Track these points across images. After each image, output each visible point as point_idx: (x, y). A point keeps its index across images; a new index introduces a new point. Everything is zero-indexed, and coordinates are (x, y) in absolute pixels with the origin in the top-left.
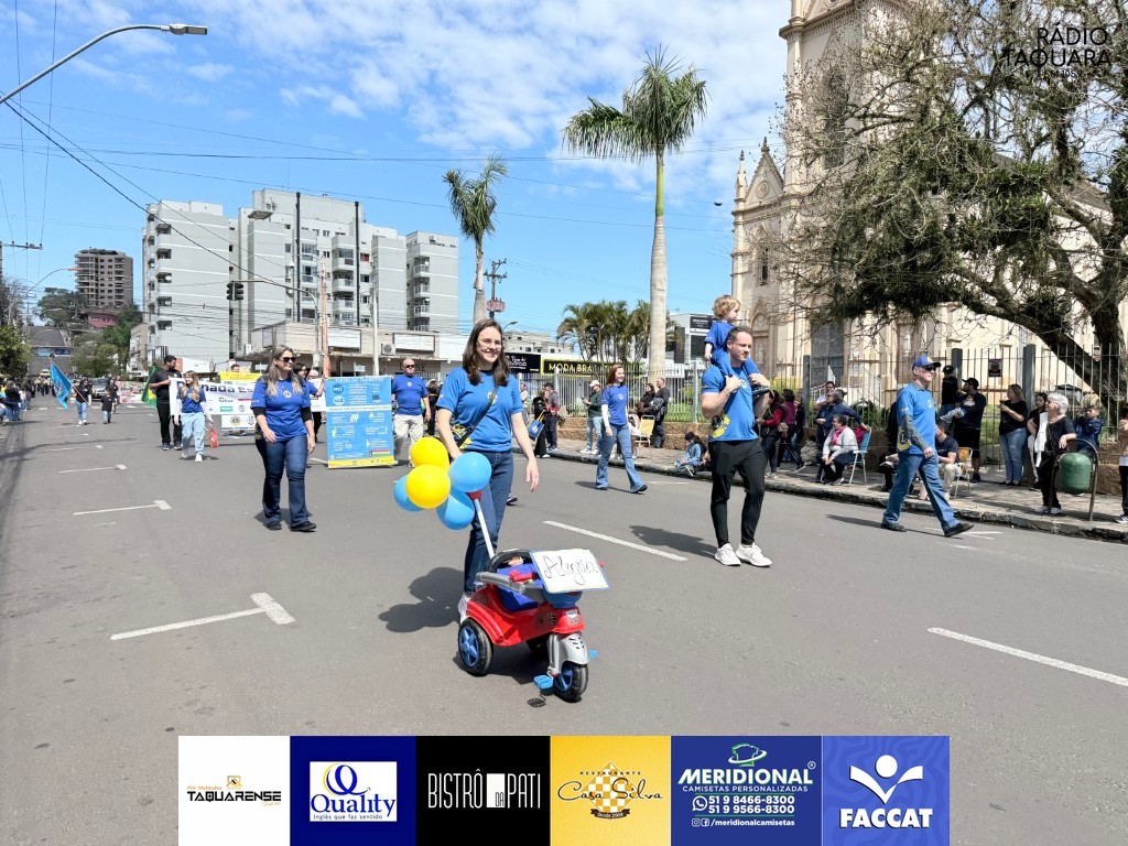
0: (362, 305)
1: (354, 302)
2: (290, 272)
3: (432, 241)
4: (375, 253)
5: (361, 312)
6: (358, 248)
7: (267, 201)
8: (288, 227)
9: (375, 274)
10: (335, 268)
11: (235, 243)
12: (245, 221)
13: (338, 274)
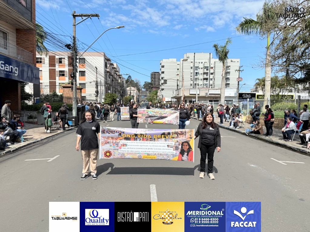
0: (210, 81)
1: (208, 81)
2: (192, 74)
3: (232, 61)
4: (215, 67)
5: (210, 83)
6: (210, 66)
7: (187, 56)
8: (192, 62)
9: (214, 72)
10: (204, 72)
11: (179, 68)
12: (181, 62)
13: (204, 73)
